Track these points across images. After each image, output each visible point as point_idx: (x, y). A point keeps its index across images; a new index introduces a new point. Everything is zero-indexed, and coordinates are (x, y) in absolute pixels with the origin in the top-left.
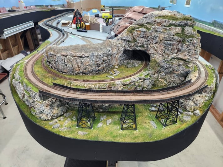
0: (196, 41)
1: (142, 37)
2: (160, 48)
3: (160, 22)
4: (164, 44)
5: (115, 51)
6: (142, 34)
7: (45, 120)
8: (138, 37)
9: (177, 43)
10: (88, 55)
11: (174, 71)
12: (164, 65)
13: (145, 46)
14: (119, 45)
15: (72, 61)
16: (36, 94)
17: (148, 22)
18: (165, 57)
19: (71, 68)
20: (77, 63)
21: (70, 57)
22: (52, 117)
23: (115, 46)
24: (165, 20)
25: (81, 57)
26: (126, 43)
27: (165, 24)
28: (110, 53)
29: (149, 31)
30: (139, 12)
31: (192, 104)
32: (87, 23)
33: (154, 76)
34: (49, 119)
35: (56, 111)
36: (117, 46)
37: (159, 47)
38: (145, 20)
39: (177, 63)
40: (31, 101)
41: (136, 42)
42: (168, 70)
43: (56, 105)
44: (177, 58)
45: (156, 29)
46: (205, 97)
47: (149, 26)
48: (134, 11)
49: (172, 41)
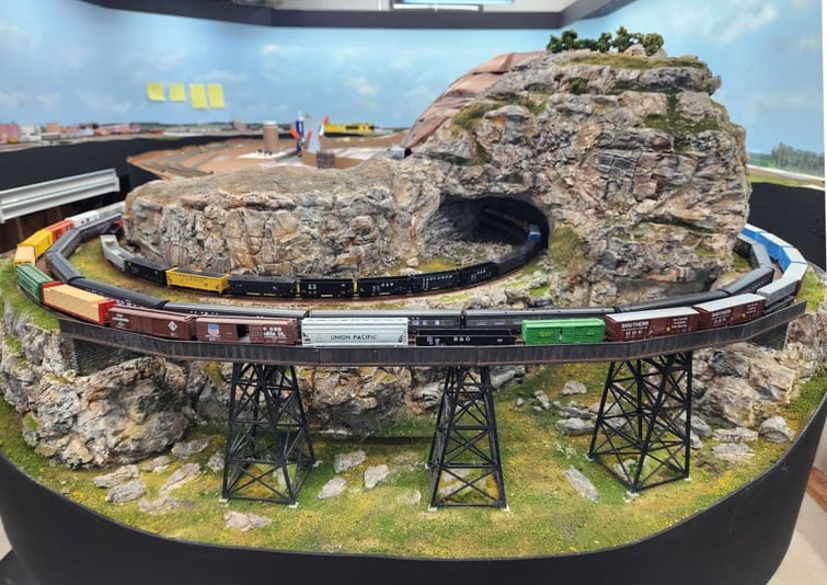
0: (728, 142)
1: (511, 139)
2: (586, 182)
3: (579, 75)
4: (603, 161)
5: (405, 200)
6: (513, 130)
8: (495, 142)
9: (654, 155)
11: (649, 270)
12: (607, 248)
13: (527, 175)
14: (422, 177)
15: (223, 225)
16: (46, 342)
17: (534, 82)
18: (609, 216)
19: (220, 255)
20: (246, 235)
22: (113, 454)
23: (405, 179)
24: (596, 68)
25: (261, 206)
26: (450, 171)
27: (598, 82)
28: (382, 203)
29: (537, 114)
30: (496, 69)
31: (749, 391)
33: (568, 295)
34: (99, 460)
35: (133, 428)
36: (412, 181)
37: (582, 177)
39: (662, 236)
40: (24, 375)
41: (488, 162)
42: (626, 268)
44: (658, 219)
45: (566, 103)
46: (801, 362)
47: (537, 98)
48: (475, 74)
49: (633, 148)
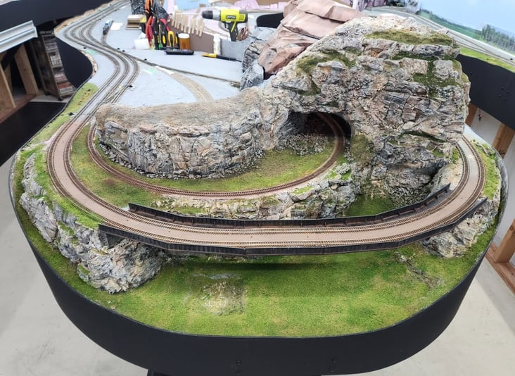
0: (460, 94)
1: (333, 81)
2: (376, 109)
3: (378, 47)
4: (387, 98)
5: (268, 116)
6: (335, 76)
7: (116, 293)
8: (323, 81)
9: (416, 98)
10: (207, 131)
11: (406, 161)
12: (384, 147)
13: (341, 102)
14: (277, 101)
15: (168, 146)
16: (92, 233)
17: (349, 45)
18: (387, 128)
19: (167, 162)
20: (181, 151)
21: (162, 135)
22: (130, 284)
23: (268, 103)
24: (389, 42)
25: (190, 135)
26: (295, 97)
27: (389, 52)
28: (256, 121)
29: (350, 68)
30: (323, 16)
31: (452, 240)
32: (183, 32)
33: (360, 174)
34: (125, 289)
35: (138, 270)
36: (272, 104)
37: (373, 106)
38: (340, 40)
39: (416, 143)
40: (78, 249)
41: (318, 93)
42: (393, 159)
43: (138, 254)
44: (414, 133)
45: (368, 63)
46: (480, 225)
47: (350, 57)
48: (307, 13)
49: (405, 92)
